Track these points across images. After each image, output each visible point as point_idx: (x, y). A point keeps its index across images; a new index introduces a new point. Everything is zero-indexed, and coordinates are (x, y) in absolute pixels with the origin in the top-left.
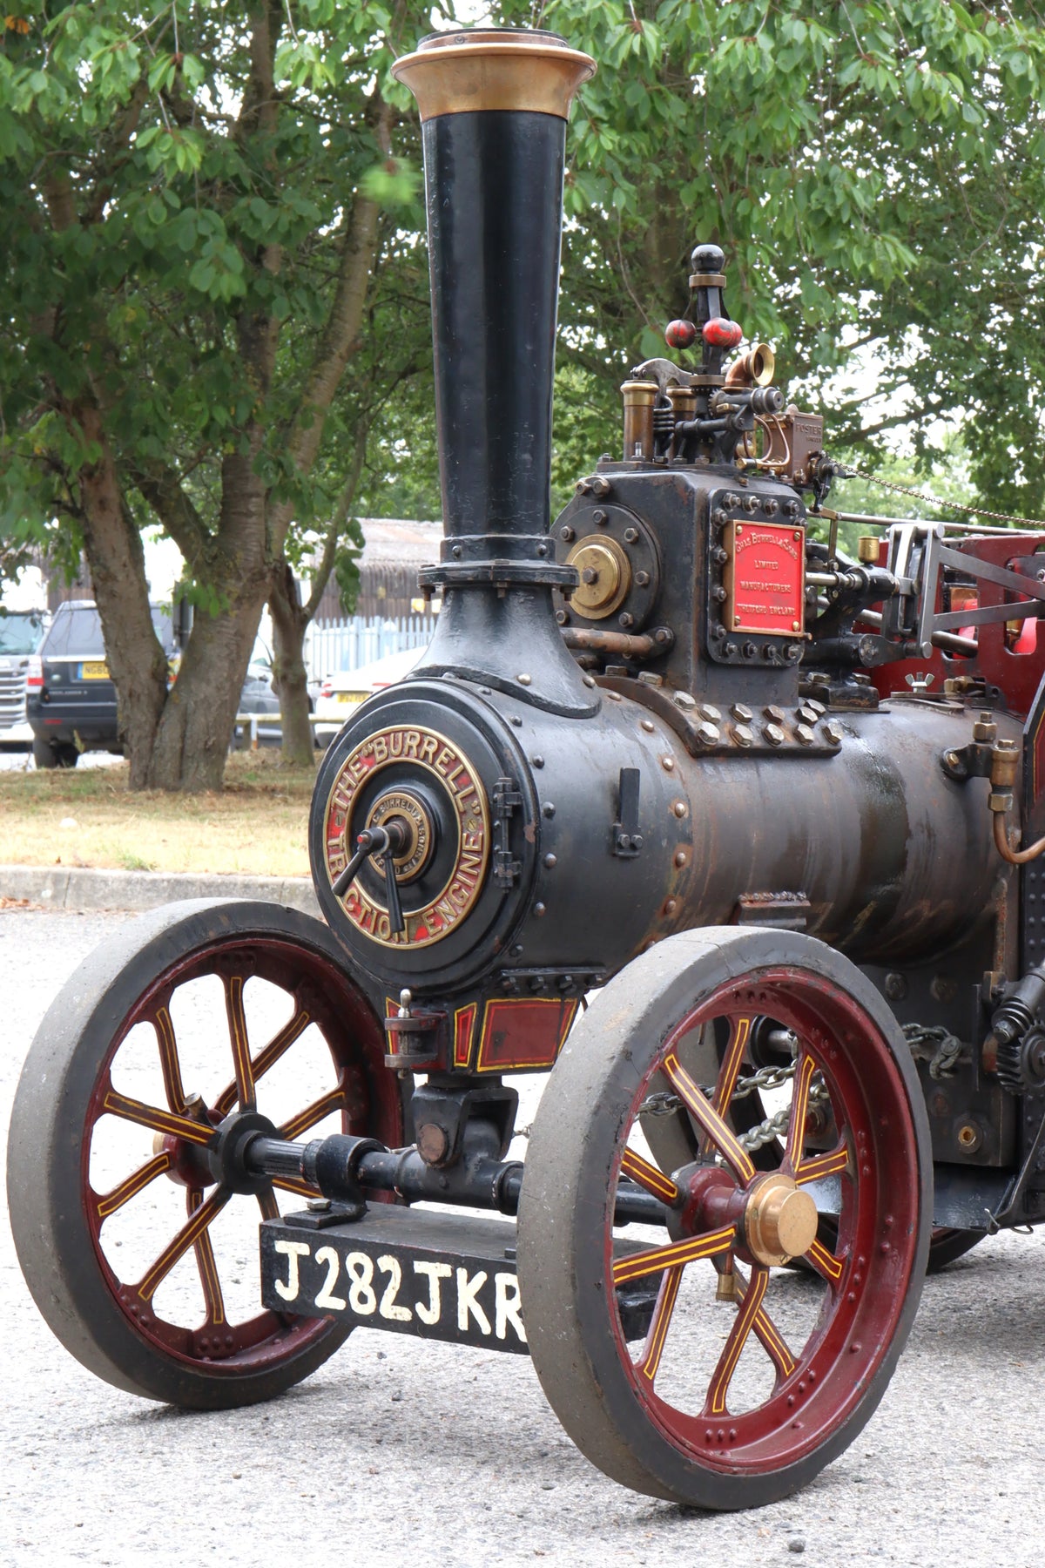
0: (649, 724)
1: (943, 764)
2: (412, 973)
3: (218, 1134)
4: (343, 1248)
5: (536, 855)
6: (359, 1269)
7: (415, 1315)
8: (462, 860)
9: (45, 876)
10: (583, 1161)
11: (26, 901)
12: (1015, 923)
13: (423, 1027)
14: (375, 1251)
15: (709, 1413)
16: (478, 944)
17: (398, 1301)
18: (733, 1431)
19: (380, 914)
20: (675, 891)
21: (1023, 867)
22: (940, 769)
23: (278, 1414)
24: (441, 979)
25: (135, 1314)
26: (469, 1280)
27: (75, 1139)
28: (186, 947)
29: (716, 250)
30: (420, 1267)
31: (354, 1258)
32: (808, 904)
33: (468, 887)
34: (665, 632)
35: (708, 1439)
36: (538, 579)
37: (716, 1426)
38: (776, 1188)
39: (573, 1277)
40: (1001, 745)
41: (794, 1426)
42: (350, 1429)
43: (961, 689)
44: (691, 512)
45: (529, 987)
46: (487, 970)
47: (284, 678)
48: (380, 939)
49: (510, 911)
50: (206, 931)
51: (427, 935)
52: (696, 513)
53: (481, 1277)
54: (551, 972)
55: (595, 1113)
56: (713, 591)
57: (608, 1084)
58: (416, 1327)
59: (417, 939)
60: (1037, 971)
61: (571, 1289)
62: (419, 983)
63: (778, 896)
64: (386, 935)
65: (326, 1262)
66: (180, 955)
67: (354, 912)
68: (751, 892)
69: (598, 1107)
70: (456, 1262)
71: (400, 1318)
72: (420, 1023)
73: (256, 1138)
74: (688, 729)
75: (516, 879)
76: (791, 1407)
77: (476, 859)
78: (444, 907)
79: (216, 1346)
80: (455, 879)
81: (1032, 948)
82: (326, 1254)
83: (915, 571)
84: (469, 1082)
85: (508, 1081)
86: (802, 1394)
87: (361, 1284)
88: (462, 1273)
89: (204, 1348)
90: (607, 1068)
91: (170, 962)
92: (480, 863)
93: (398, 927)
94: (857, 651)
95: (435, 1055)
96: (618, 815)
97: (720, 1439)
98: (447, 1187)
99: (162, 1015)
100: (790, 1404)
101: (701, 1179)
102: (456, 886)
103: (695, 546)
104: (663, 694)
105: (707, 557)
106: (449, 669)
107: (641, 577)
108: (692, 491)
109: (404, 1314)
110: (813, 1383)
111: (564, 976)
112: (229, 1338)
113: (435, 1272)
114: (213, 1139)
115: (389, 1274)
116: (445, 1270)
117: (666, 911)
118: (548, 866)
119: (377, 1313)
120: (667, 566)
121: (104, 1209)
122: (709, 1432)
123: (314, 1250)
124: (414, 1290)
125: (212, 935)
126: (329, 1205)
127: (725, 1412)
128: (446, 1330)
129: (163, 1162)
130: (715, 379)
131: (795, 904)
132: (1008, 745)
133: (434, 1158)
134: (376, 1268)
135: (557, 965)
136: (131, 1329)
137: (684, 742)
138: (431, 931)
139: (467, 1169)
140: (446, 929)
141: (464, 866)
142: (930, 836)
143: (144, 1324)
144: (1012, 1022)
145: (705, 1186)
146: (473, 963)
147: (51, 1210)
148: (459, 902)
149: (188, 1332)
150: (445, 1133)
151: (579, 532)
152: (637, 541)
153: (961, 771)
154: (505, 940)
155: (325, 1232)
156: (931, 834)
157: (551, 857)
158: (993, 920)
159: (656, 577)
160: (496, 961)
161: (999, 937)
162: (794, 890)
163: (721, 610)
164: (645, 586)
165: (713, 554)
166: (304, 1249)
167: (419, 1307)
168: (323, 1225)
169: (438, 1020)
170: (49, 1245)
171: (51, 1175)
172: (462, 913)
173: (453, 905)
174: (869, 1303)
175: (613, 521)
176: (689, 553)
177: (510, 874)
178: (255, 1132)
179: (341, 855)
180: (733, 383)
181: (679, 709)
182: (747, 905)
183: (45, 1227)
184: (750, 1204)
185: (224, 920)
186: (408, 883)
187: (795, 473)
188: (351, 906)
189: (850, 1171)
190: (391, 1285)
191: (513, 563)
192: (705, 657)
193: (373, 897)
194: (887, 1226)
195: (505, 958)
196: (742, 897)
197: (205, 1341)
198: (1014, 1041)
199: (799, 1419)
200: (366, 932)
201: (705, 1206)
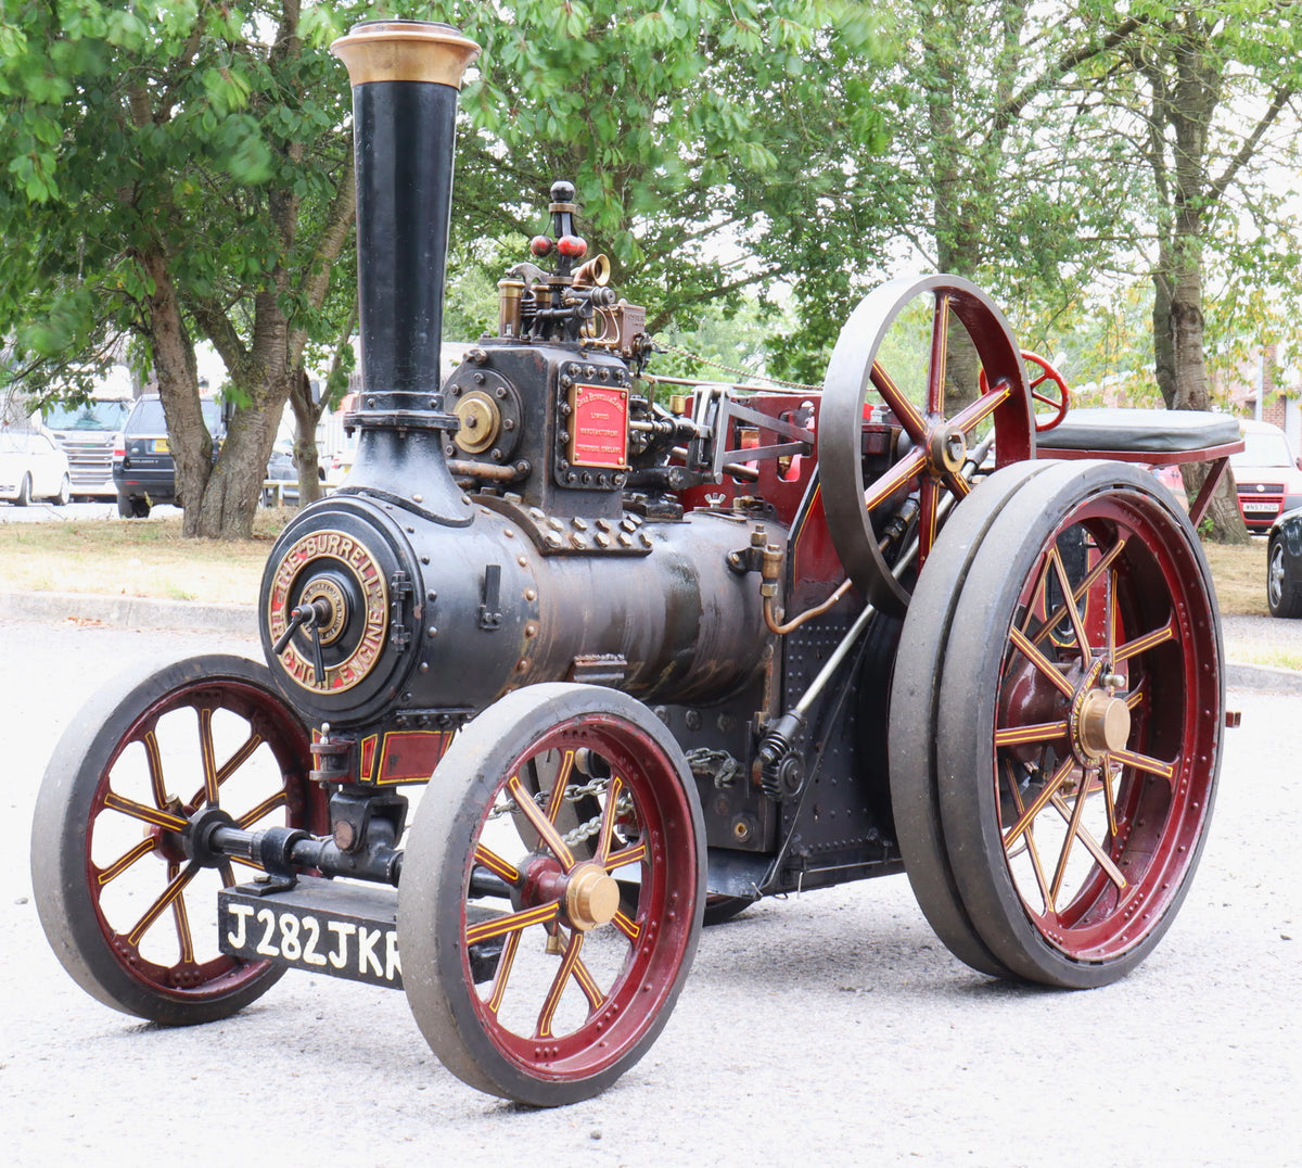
0: (510, 532)
1: (728, 561)
2: (331, 712)
3: (190, 824)
4: (278, 910)
5: (422, 628)
6: (289, 926)
7: (329, 961)
8: (368, 630)
9: (113, 604)
10: (446, 856)
12: (778, 677)
13: (338, 751)
14: (301, 913)
15: (538, 1036)
16: (379, 691)
17: (317, 950)
18: (556, 1049)
19: (308, 668)
20: (526, 654)
21: (785, 636)
22: (726, 565)
23: (229, 1030)
24: (352, 716)
25: (125, 955)
26: (368, 936)
27: (81, 828)
28: (168, 688)
29: (569, 186)
30: (333, 926)
31: (286, 918)
32: (625, 663)
33: (372, 650)
34: (524, 464)
35: (537, 1055)
36: (429, 425)
37: (542, 1045)
38: (590, 874)
39: (437, 940)
40: (769, 548)
41: (601, 1045)
42: (282, 1042)
43: (745, 505)
44: (545, 377)
45: (417, 722)
46: (385, 711)
47: (301, 456)
48: (309, 686)
49: (403, 668)
50: (183, 675)
51: (341, 684)
52: (549, 377)
53: (377, 934)
54: (433, 712)
55: (456, 820)
56: (559, 435)
57: (466, 799)
58: (329, 969)
59: (335, 687)
60: (792, 712)
61: (434, 949)
62: (336, 718)
63: (603, 657)
64: (313, 682)
65: (265, 921)
66: (163, 693)
67: (290, 665)
68: (583, 655)
69: (458, 816)
70: (359, 923)
71: (318, 963)
72: (337, 747)
73: (219, 827)
74: (539, 535)
75: (407, 646)
76: (600, 1031)
77: (378, 630)
78: (354, 664)
79: (186, 979)
80: (362, 644)
81: (791, 694)
82: (266, 914)
83: (711, 420)
84: (371, 791)
85: (400, 791)
86: (608, 1022)
87: (290, 937)
88: (363, 931)
89: (177, 980)
90: (465, 787)
91: (156, 698)
92: (379, 634)
93: (321, 678)
94: (667, 479)
95: (346, 771)
96: (484, 600)
97: (546, 1054)
98: (355, 867)
99: (149, 736)
100: (599, 1029)
101: (535, 867)
102: (363, 649)
103: (548, 401)
104: (522, 509)
105: (556, 410)
106: (363, 489)
107: (508, 424)
108: (546, 362)
109: (321, 960)
110: (616, 1013)
111: (442, 715)
112: (197, 973)
113: (343, 930)
114: (186, 828)
115: (310, 931)
116: (351, 928)
117: (519, 668)
118: (431, 636)
119: (301, 958)
120: (527, 416)
121: (103, 879)
122: (538, 1050)
123: (257, 912)
124: (328, 942)
125: (188, 679)
126: (269, 878)
127: (550, 1036)
128: (350, 972)
129: (150, 844)
130: (566, 280)
131: (616, 663)
132: (775, 549)
133: (345, 846)
134: (301, 926)
135: (437, 707)
136: (122, 968)
137: (536, 545)
138: (345, 681)
139: (369, 854)
140: (356, 680)
141: (369, 635)
142: (716, 613)
143: (132, 963)
144: (773, 749)
145: (539, 870)
146: (376, 704)
147: (63, 880)
148: (366, 661)
149: (165, 968)
150: (354, 828)
151: (465, 389)
152: (506, 397)
153: (741, 567)
154: (398, 690)
155: (264, 898)
156: (717, 612)
157: (433, 629)
158: (763, 674)
159: (518, 424)
160: (392, 704)
161: (767, 687)
162: (616, 653)
163: (565, 448)
164: (510, 430)
165: (560, 408)
166: (250, 910)
167: (332, 955)
168: (264, 893)
169: (350, 746)
170: (60, 906)
171: (62, 854)
172: (368, 669)
173: (361, 663)
174: (658, 955)
175: (488, 382)
176: (543, 407)
177: (402, 641)
178: (218, 823)
179: (281, 624)
180: (580, 283)
181: (533, 520)
182: (579, 664)
183: (58, 892)
184: (570, 886)
185: (197, 668)
186: (328, 646)
187: (624, 349)
188: (288, 661)
189: (647, 860)
190: (312, 938)
191: (411, 413)
192: (552, 482)
193: (303, 654)
194: (673, 900)
195: (399, 702)
196: (576, 658)
197: (178, 975)
198: (775, 763)
199: (605, 1040)
200: (298, 681)
201: (538, 885)
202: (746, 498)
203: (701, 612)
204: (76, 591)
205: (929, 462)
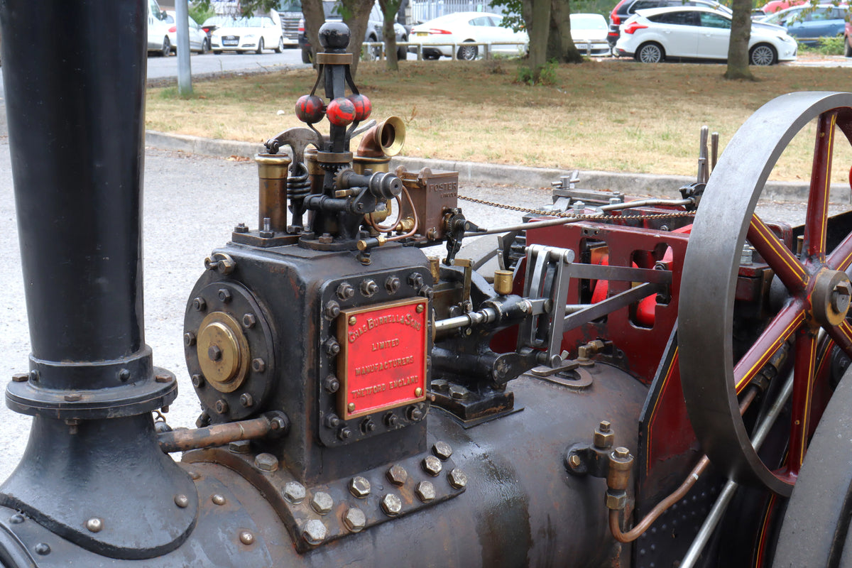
1: (567, 465)
9: (256, 148)
11: (248, 158)
22: (563, 468)
34: (280, 421)
40: (616, 454)
43: (592, 353)
44: (302, 306)
52: (308, 307)
56: (324, 382)
74: (295, 526)
83: (549, 284)
94: (491, 372)
103: (307, 338)
104: (274, 482)
105: (319, 349)
107: (257, 365)
108: (303, 286)
120: (281, 353)
130: (341, 157)
132: (623, 456)
137: (291, 536)
142: (550, 537)
151: (211, 305)
152: (255, 326)
153: (582, 470)
156: (550, 533)
159: (271, 365)
163: (336, 401)
164: (262, 373)
165: (325, 346)
175: (235, 301)
176: (301, 346)
180: (365, 154)
181: (287, 501)
187: (429, 231)
192: (317, 442)
202: (593, 344)
203: (530, 543)
204: (237, 140)
205: (808, 316)
